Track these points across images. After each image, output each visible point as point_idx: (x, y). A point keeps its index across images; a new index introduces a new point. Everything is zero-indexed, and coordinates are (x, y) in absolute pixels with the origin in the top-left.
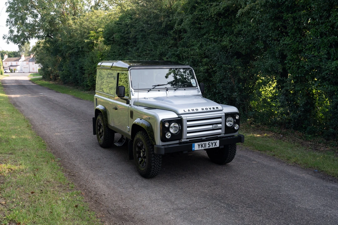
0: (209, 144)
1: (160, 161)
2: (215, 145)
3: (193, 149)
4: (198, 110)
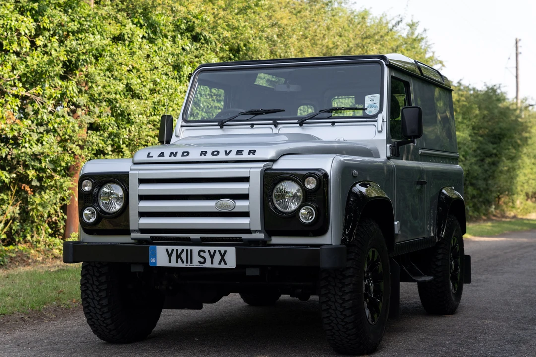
0: (202, 254)
1: (101, 290)
2: (223, 259)
3: (152, 260)
4: (188, 153)
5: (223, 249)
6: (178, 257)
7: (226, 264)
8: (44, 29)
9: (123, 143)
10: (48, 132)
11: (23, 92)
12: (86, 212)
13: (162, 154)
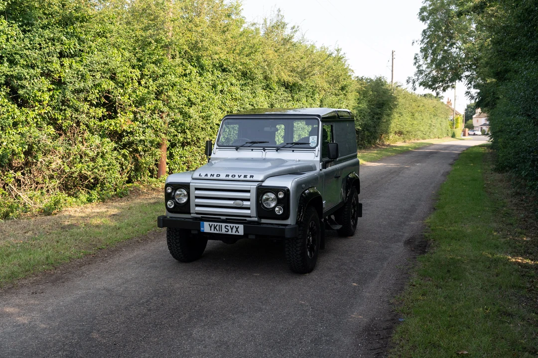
0: (227, 227)
1: (176, 239)
2: (237, 230)
3: (202, 229)
4: (220, 175)
5: (237, 225)
6: (215, 228)
7: (238, 232)
8: (145, 75)
9: (187, 128)
10: (148, 127)
11: (135, 109)
12: (169, 203)
13: (206, 175)
